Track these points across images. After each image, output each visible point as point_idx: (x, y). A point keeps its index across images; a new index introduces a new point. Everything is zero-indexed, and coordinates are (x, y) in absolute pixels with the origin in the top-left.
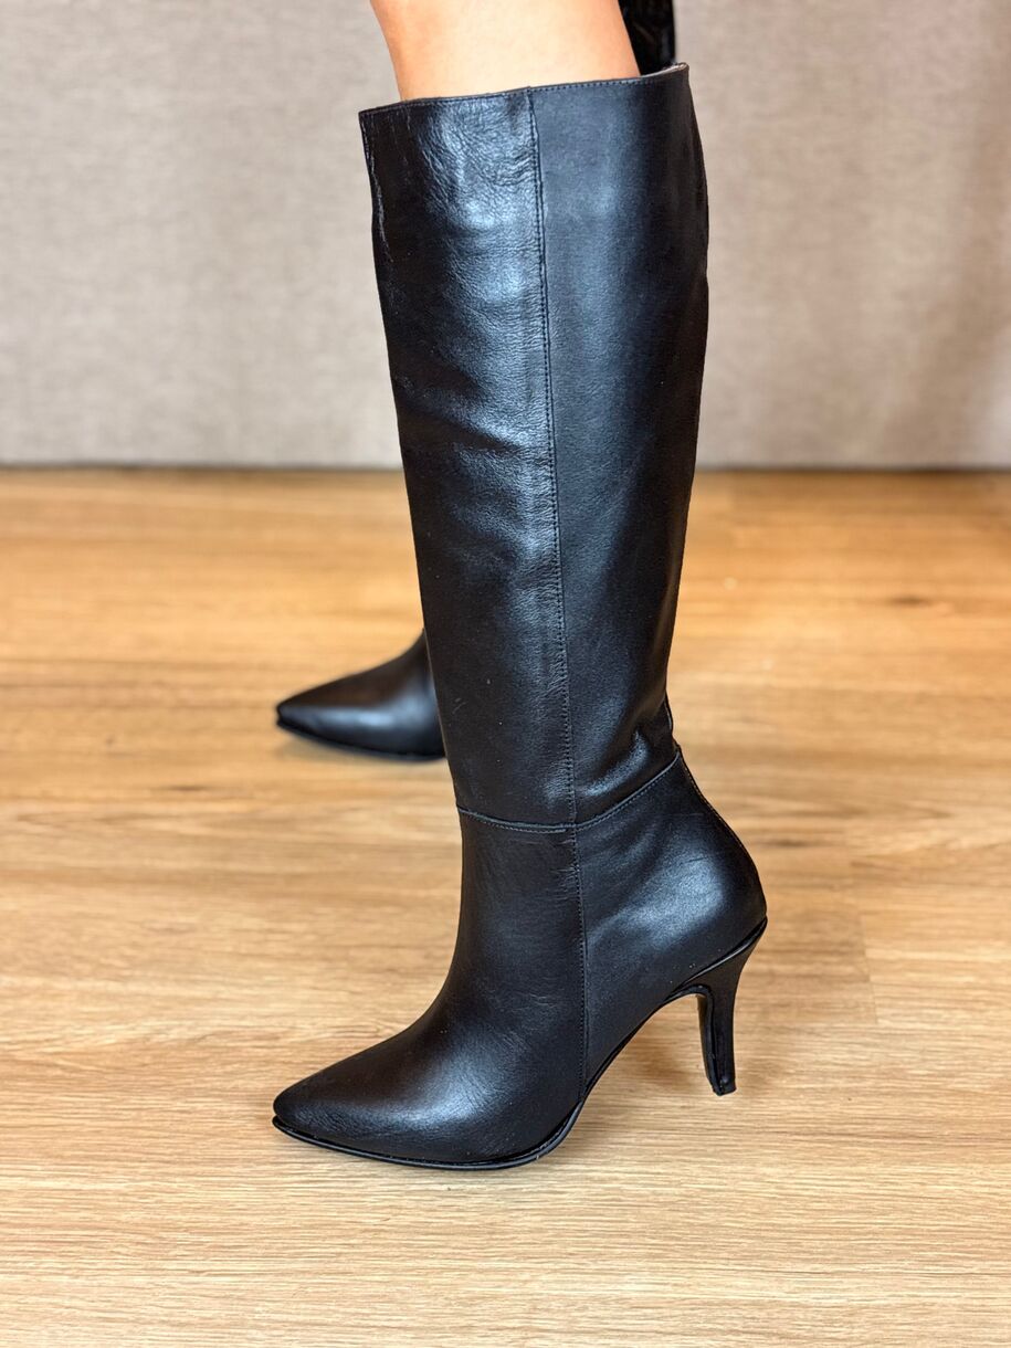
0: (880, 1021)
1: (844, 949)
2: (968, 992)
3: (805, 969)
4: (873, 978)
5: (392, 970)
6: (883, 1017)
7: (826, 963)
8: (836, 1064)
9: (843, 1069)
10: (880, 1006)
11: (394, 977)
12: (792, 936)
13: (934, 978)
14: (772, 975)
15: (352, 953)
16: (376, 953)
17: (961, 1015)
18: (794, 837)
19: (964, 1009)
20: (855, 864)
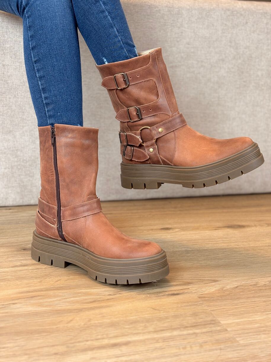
0: (240, 342)
1: (214, 322)
2: (260, 329)
3: (204, 330)
4: (229, 329)
5: (56, 354)
6: (240, 340)
7: (211, 327)
8: (235, 358)
9: (238, 359)
10: (237, 337)
11: (58, 356)
12: (194, 321)
13: (247, 326)
14: (195, 333)
15: (37, 350)
16: (46, 350)
17: (263, 336)
18: (175, 292)
19: (263, 334)
20: (199, 297)
